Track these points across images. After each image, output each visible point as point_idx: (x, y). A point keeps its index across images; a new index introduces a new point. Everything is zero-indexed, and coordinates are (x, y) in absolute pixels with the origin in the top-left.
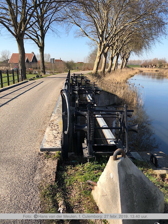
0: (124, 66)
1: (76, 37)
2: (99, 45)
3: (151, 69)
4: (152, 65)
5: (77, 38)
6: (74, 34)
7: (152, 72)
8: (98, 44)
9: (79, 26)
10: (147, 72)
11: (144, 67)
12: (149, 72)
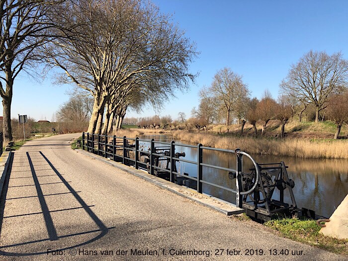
0: (119, 127)
1: (54, 83)
2: (97, 96)
3: (153, 131)
4: (155, 125)
5: (55, 85)
6: (52, 78)
7: (155, 134)
8: (95, 95)
9: (64, 68)
10: (149, 134)
11: (143, 127)
12: (151, 134)
